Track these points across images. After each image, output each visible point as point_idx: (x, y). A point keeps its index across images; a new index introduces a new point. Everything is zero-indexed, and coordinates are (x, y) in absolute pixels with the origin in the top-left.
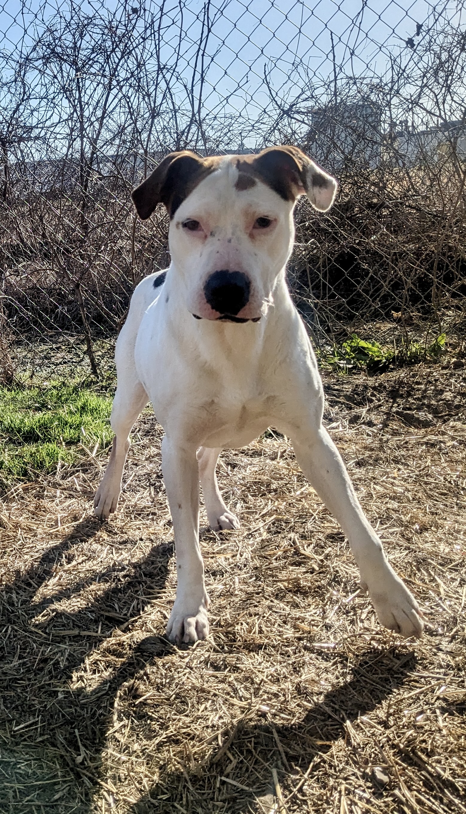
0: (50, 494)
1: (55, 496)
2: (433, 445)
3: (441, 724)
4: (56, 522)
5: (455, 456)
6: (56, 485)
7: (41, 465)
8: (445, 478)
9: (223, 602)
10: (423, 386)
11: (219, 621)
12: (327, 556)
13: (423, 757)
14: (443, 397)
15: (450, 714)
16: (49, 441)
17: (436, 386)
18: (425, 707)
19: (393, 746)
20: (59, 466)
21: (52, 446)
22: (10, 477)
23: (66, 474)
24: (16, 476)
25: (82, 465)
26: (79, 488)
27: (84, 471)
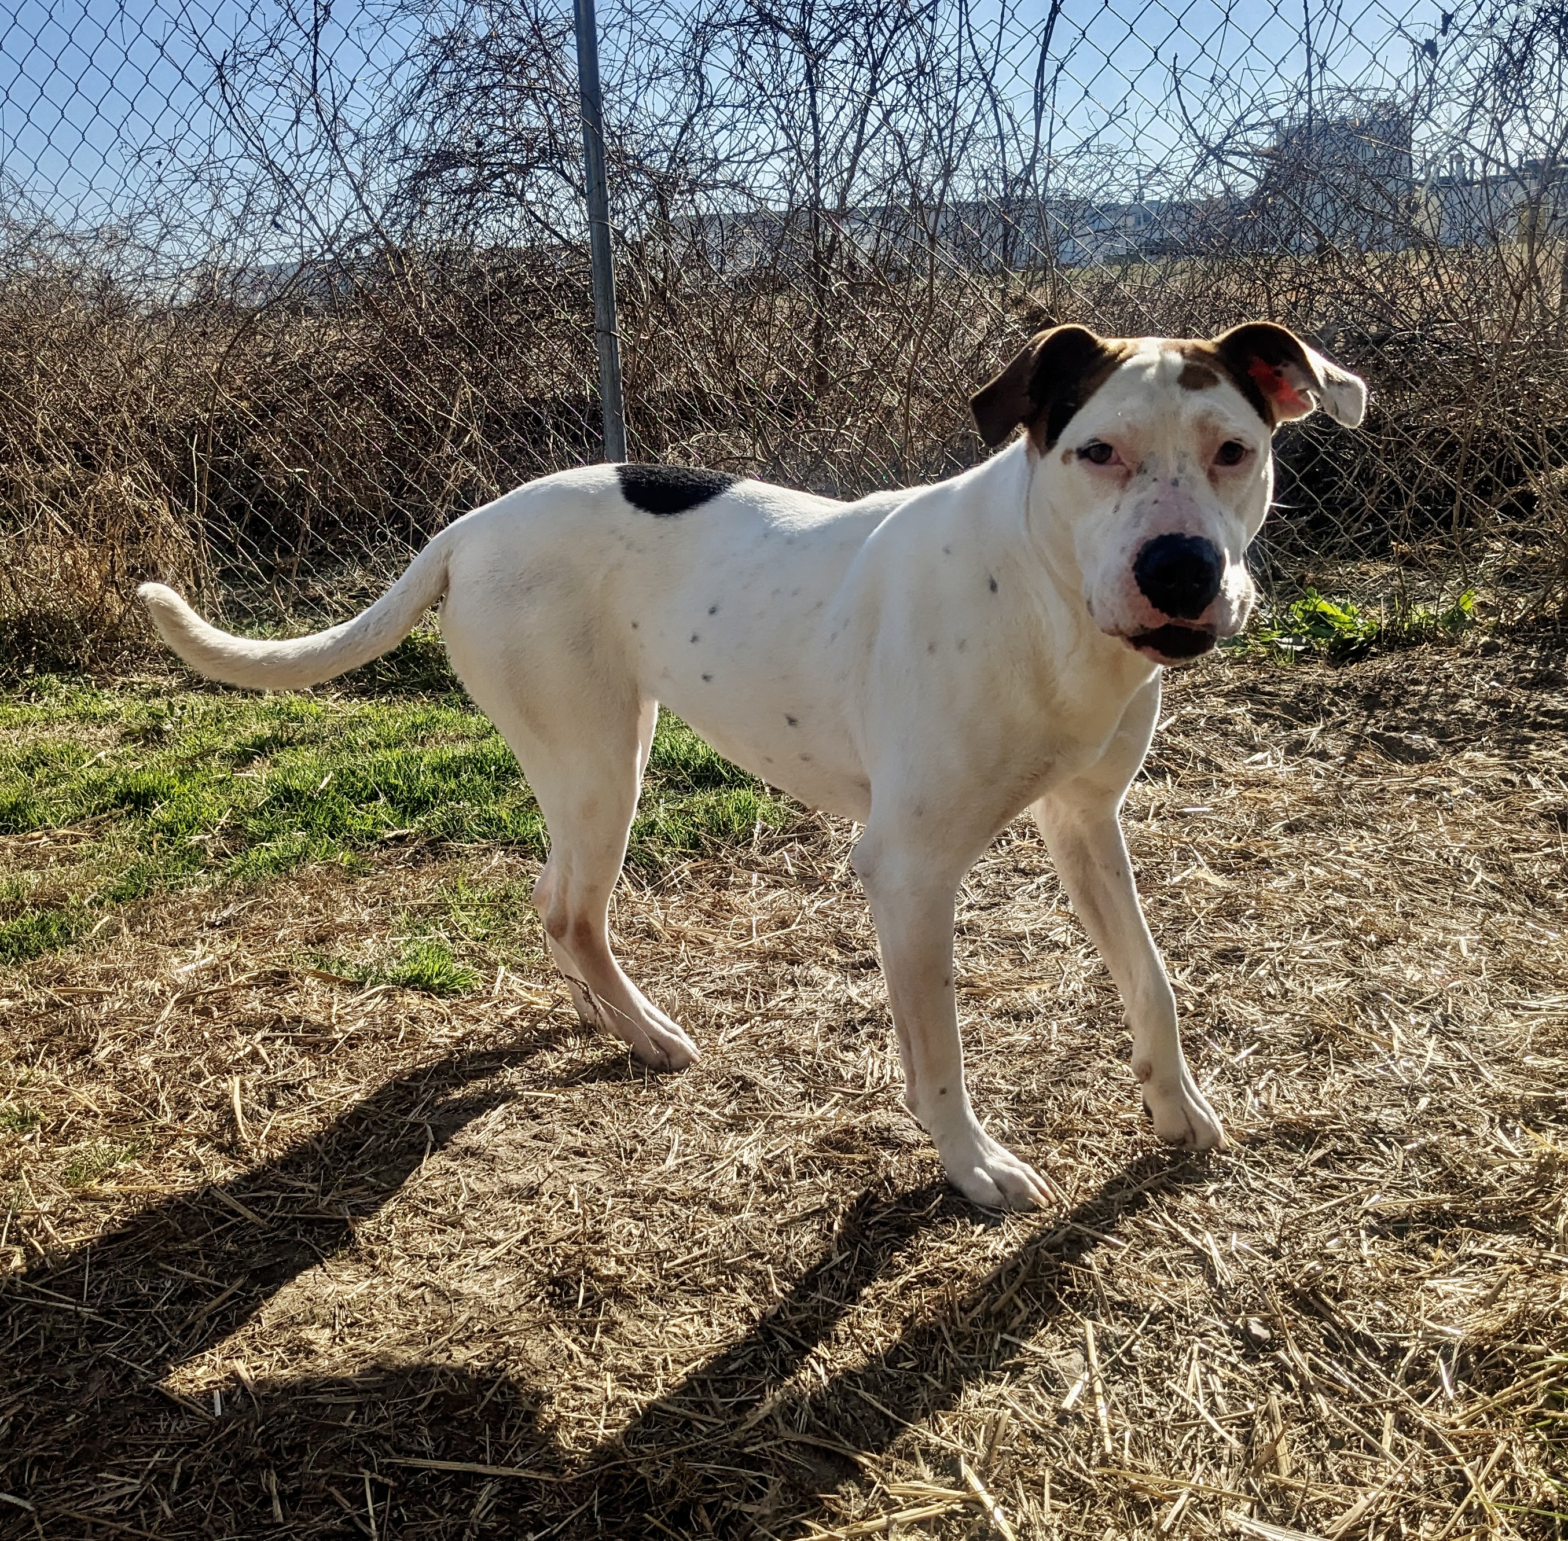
0: (740, 881)
1: (749, 885)
2: (1429, 795)
3: (1365, 1252)
4: (749, 929)
5: (1465, 813)
6: (750, 865)
7: (724, 830)
8: (1438, 854)
9: (1029, 1064)
10: (1423, 688)
11: (1019, 1094)
12: (1212, 989)
13: (1329, 1301)
14: (1457, 707)
15: (1382, 1237)
16: (741, 786)
17: (1446, 687)
18: (1343, 1227)
19: (1283, 1286)
20: (756, 831)
21: (745, 794)
22: (668, 850)
23: (771, 844)
24: (679, 849)
25: (799, 829)
26: (792, 870)
27: (803, 840)
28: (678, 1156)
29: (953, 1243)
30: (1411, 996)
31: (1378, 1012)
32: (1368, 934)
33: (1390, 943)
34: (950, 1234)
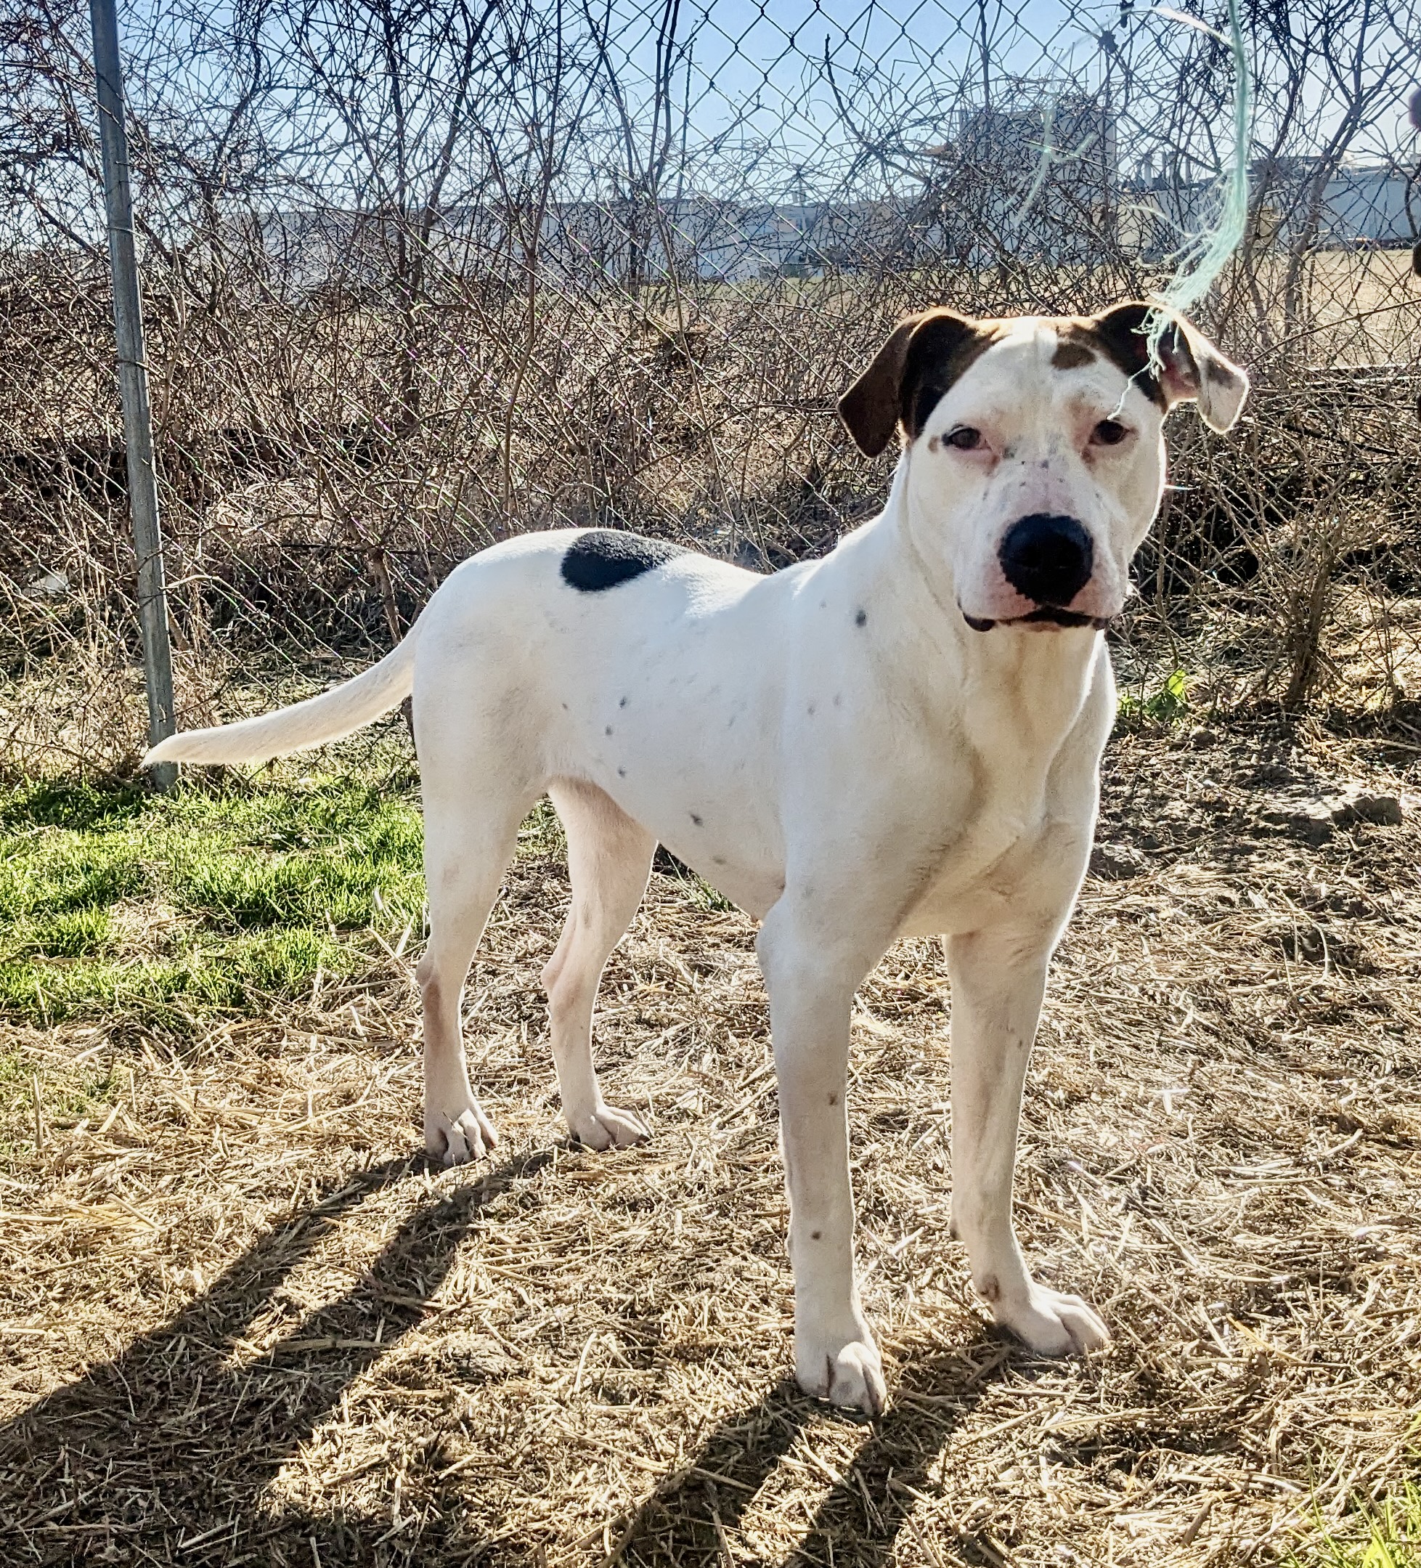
0: (294, 1046)
1: (306, 1050)
2: (1133, 917)
3: (1045, 1484)
4: (304, 1108)
5: (1175, 939)
6: (308, 1025)
7: (275, 980)
8: (1142, 990)
9: (646, 1265)
10: (1126, 789)
11: (632, 1304)
12: (869, 1163)
13: (1001, 1546)
14: (1166, 811)
15: (1067, 1464)
16: (298, 925)
17: (1153, 787)
18: (1020, 1453)
19: (948, 1531)
20: (318, 981)
21: (304, 935)
22: (204, 1008)
23: (335, 997)
24: (217, 1006)
25: (371, 977)
26: (361, 1030)
27: (376, 991)
28: (200, 1404)
29: (544, 1497)
30: (1103, 1166)
31: (1065, 1186)
32: (1054, 1089)
33: (1080, 1099)
34: (541, 1486)
